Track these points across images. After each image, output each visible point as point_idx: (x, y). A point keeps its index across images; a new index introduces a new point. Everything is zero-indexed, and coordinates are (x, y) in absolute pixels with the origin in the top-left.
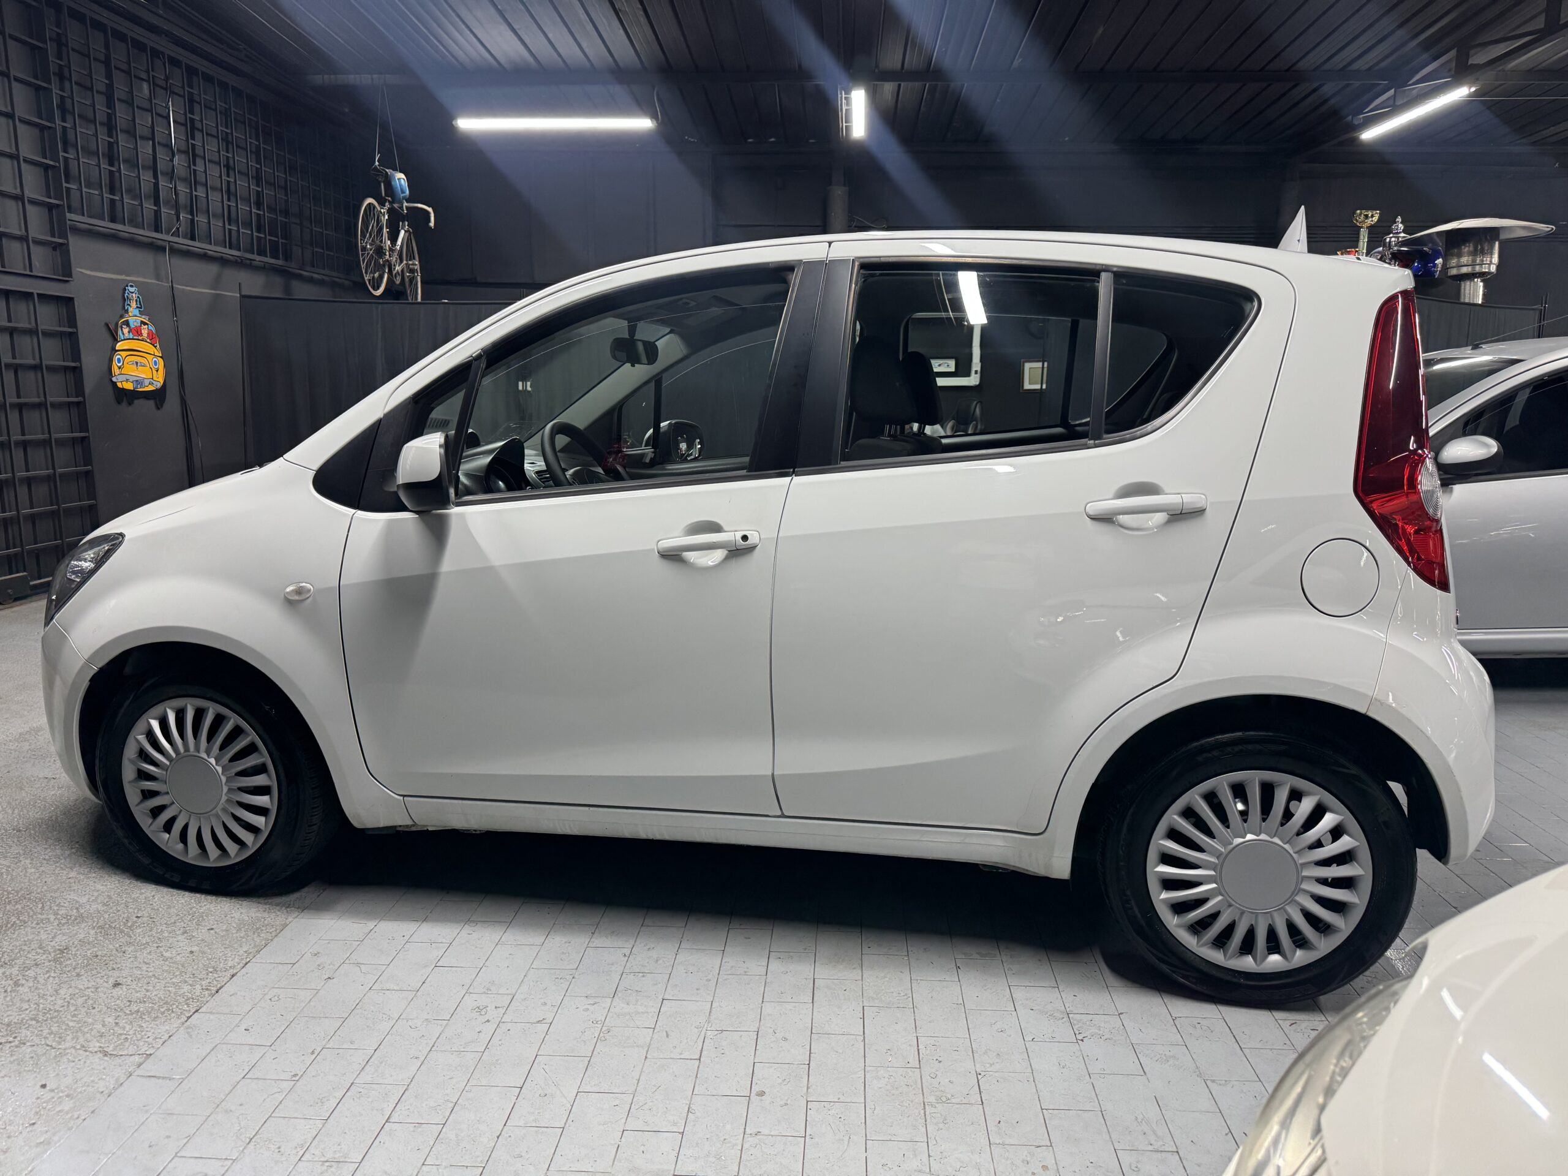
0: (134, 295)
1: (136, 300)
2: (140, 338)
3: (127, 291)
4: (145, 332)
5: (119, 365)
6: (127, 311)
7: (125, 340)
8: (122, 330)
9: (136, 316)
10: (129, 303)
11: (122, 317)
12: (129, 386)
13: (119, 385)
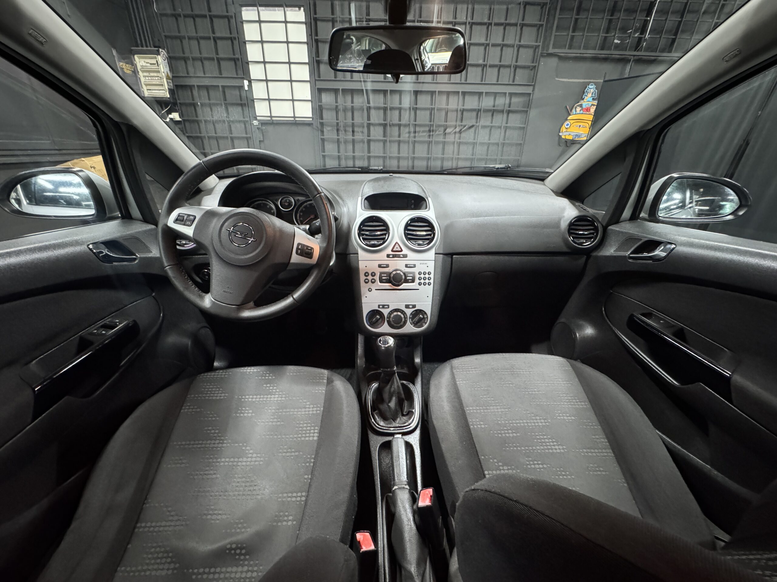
0: (592, 90)
1: (592, 93)
2: (587, 113)
3: (587, 88)
4: (593, 110)
5: (567, 127)
6: (583, 99)
7: (576, 114)
8: (576, 109)
9: (589, 101)
10: (586, 94)
11: (578, 102)
12: (571, 138)
13: (563, 137)
